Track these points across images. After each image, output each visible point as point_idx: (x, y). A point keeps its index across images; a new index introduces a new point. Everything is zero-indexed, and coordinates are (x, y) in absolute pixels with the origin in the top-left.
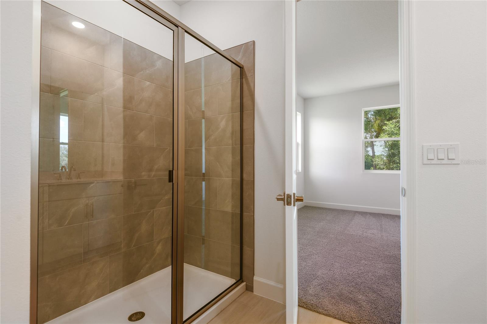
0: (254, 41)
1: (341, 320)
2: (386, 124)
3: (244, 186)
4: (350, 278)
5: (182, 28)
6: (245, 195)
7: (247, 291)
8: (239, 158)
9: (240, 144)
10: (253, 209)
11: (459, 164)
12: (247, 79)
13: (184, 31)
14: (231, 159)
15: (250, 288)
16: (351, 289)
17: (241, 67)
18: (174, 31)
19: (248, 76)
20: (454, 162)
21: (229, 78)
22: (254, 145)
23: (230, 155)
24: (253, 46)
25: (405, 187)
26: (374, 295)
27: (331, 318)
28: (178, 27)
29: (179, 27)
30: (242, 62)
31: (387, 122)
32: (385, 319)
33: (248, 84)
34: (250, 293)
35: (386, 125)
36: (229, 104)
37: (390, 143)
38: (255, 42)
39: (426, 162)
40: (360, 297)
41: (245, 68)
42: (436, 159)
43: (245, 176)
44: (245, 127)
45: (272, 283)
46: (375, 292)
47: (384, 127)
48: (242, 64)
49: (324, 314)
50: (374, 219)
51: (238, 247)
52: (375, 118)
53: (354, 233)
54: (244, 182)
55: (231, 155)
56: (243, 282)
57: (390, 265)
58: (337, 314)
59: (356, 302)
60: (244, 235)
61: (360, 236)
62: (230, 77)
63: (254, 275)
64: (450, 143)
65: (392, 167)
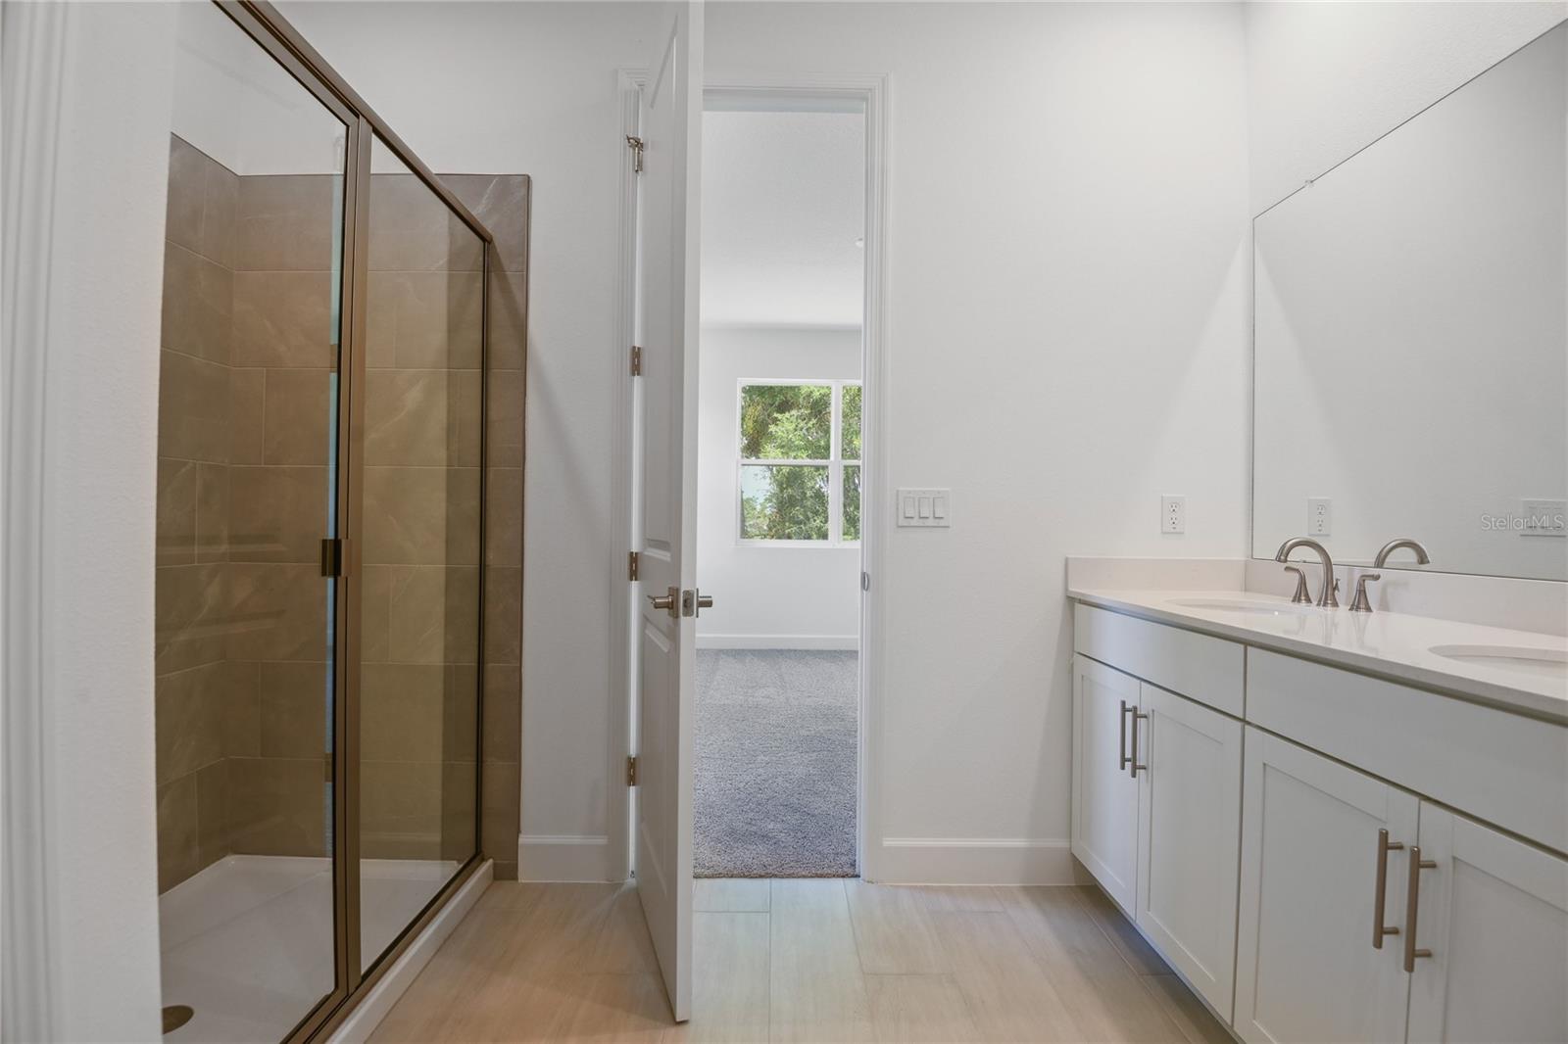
0: (529, 177)
1: (745, 877)
2: (776, 419)
3: (490, 587)
4: (743, 796)
5: (368, 121)
6: (493, 611)
7: (498, 882)
8: (476, 503)
9: (479, 464)
10: (518, 651)
11: (948, 527)
12: (503, 278)
13: (371, 128)
14: (443, 505)
15: (506, 872)
16: (751, 815)
17: (485, 239)
18: (348, 127)
19: (506, 268)
20: (942, 523)
21: (441, 262)
22: (524, 469)
23: (441, 495)
24: (523, 191)
25: (869, 573)
26: (797, 816)
27: (724, 879)
28: (358, 118)
29: (361, 116)
30: (488, 225)
31: (779, 416)
32: (826, 852)
33: (506, 290)
34: (507, 884)
35: (775, 421)
36: (438, 337)
37: (785, 470)
38: (532, 178)
39: (902, 522)
40: (771, 826)
41: (496, 244)
42: (917, 518)
43: (492, 557)
44: (494, 414)
45: (576, 840)
46: (796, 811)
47: (772, 428)
48: (490, 232)
49: (706, 877)
50: (763, 664)
51: (469, 764)
52: (748, 399)
53: (726, 702)
54: (491, 577)
55: (443, 495)
56: (483, 860)
57: (815, 754)
58: (735, 868)
59: (765, 837)
60: (487, 727)
61: (741, 706)
62: (445, 259)
63: (518, 831)
64: (935, 489)
65: (789, 533)
